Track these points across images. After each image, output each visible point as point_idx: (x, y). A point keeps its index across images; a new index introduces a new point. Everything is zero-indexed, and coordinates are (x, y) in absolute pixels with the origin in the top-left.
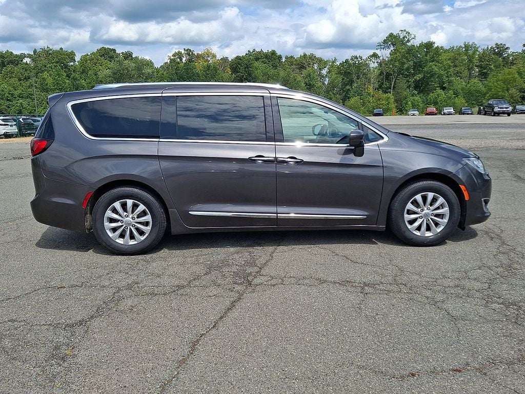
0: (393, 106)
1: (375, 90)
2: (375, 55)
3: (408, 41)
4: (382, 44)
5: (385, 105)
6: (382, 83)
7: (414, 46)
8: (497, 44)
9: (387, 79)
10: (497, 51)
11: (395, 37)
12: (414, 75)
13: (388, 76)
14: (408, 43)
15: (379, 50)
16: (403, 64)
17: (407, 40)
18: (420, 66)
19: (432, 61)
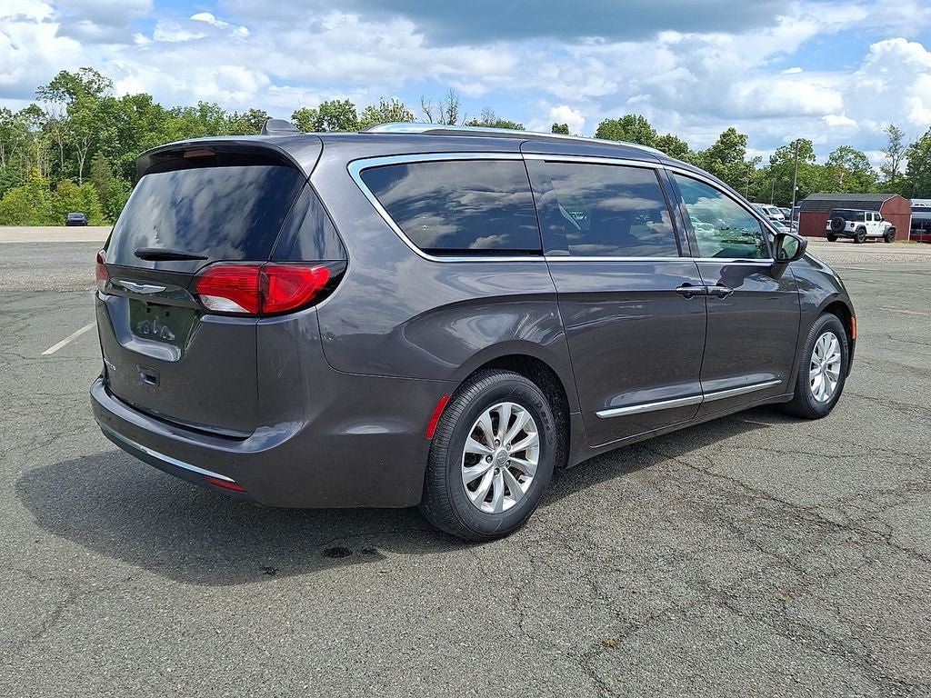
0: (96, 207)
1: (47, 176)
2: (34, 110)
3: (99, 90)
4: (47, 90)
5: (82, 205)
6: (58, 165)
7: (113, 99)
8: (252, 110)
9: (67, 157)
10: (253, 121)
11: (73, 79)
12: (121, 152)
13: (69, 151)
14: (98, 94)
15: (42, 100)
16: (97, 130)
17: (96, 87)
18: (131, 138)
19: (151, 131)
